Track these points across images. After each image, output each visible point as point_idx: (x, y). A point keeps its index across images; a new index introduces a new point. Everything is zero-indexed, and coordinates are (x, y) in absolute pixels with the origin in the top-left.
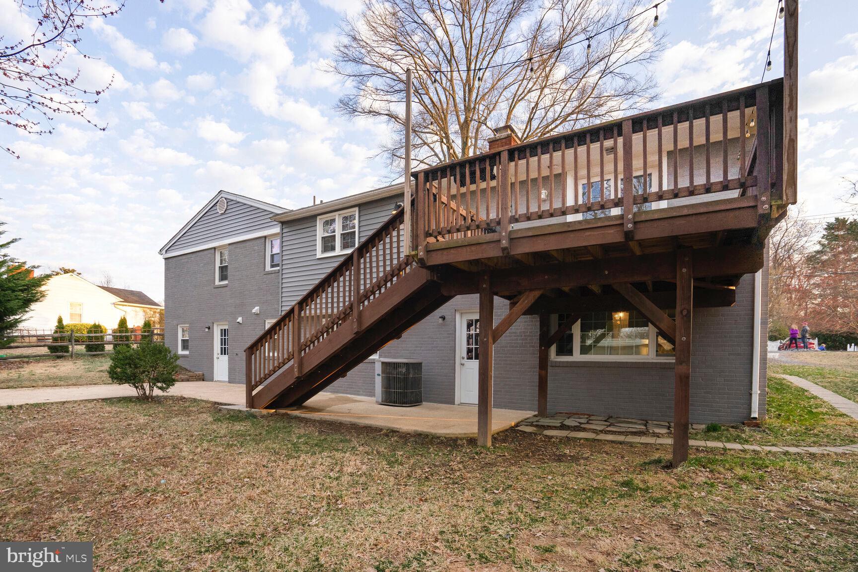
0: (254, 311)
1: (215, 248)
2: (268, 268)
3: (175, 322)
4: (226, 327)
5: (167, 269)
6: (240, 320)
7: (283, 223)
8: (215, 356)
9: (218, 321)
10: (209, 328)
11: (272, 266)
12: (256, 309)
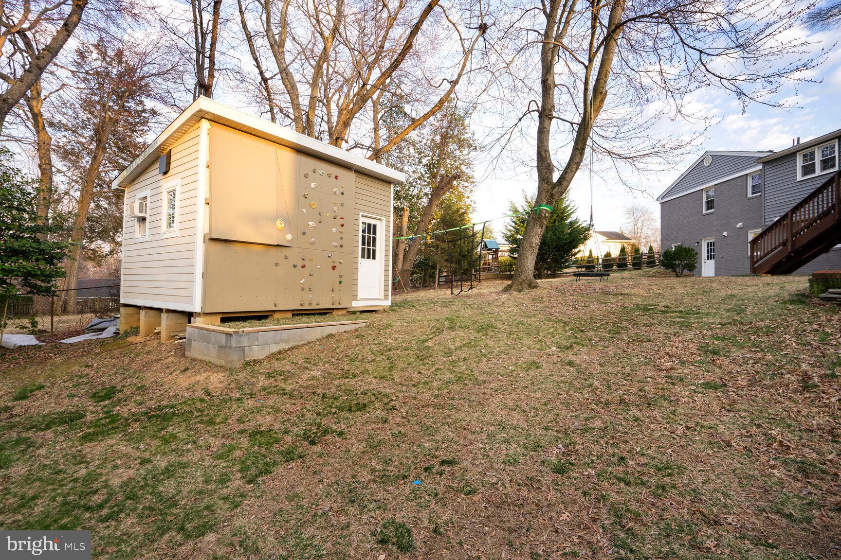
0: (738, 226)
1: (702, 190)
2: (750, 195)
3: (669, 243)
4: (712, 241)
5: (662, 210)
6: (725, 234)
7: (764, 163)
8: (703, 261)
9: (705, 237)
10: (698, 243)
11: (753, 193)
12: (740, 225)
